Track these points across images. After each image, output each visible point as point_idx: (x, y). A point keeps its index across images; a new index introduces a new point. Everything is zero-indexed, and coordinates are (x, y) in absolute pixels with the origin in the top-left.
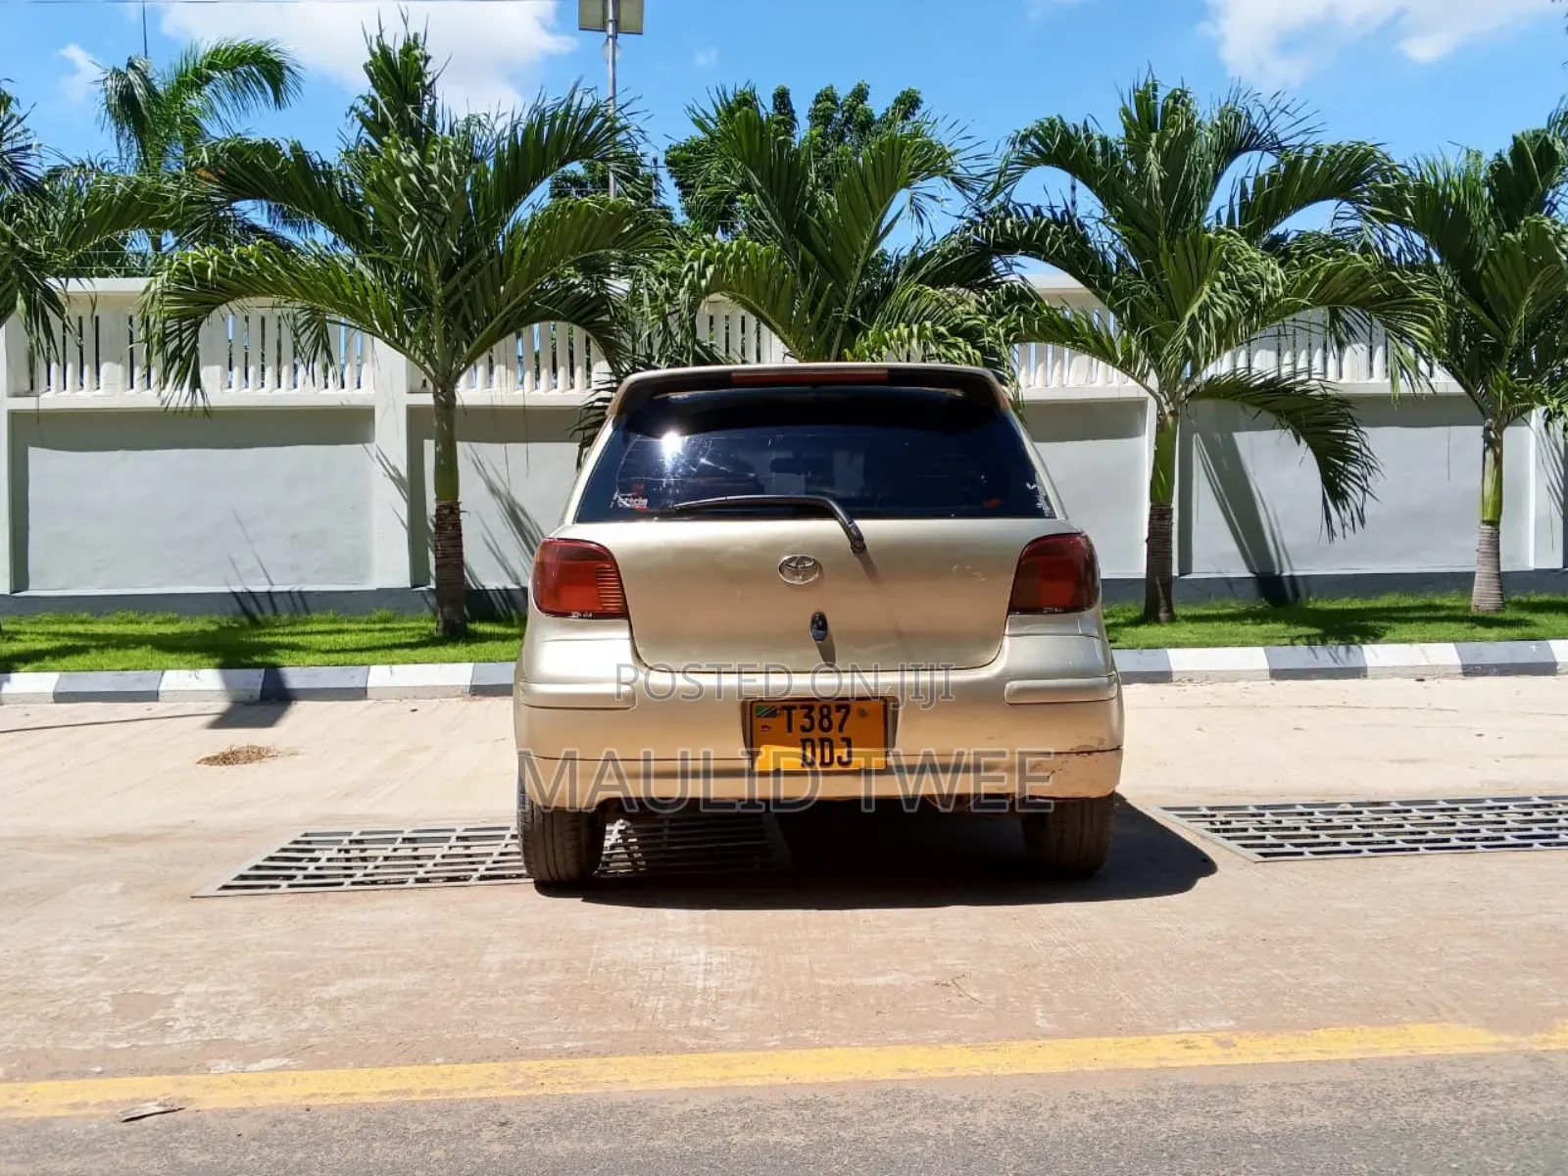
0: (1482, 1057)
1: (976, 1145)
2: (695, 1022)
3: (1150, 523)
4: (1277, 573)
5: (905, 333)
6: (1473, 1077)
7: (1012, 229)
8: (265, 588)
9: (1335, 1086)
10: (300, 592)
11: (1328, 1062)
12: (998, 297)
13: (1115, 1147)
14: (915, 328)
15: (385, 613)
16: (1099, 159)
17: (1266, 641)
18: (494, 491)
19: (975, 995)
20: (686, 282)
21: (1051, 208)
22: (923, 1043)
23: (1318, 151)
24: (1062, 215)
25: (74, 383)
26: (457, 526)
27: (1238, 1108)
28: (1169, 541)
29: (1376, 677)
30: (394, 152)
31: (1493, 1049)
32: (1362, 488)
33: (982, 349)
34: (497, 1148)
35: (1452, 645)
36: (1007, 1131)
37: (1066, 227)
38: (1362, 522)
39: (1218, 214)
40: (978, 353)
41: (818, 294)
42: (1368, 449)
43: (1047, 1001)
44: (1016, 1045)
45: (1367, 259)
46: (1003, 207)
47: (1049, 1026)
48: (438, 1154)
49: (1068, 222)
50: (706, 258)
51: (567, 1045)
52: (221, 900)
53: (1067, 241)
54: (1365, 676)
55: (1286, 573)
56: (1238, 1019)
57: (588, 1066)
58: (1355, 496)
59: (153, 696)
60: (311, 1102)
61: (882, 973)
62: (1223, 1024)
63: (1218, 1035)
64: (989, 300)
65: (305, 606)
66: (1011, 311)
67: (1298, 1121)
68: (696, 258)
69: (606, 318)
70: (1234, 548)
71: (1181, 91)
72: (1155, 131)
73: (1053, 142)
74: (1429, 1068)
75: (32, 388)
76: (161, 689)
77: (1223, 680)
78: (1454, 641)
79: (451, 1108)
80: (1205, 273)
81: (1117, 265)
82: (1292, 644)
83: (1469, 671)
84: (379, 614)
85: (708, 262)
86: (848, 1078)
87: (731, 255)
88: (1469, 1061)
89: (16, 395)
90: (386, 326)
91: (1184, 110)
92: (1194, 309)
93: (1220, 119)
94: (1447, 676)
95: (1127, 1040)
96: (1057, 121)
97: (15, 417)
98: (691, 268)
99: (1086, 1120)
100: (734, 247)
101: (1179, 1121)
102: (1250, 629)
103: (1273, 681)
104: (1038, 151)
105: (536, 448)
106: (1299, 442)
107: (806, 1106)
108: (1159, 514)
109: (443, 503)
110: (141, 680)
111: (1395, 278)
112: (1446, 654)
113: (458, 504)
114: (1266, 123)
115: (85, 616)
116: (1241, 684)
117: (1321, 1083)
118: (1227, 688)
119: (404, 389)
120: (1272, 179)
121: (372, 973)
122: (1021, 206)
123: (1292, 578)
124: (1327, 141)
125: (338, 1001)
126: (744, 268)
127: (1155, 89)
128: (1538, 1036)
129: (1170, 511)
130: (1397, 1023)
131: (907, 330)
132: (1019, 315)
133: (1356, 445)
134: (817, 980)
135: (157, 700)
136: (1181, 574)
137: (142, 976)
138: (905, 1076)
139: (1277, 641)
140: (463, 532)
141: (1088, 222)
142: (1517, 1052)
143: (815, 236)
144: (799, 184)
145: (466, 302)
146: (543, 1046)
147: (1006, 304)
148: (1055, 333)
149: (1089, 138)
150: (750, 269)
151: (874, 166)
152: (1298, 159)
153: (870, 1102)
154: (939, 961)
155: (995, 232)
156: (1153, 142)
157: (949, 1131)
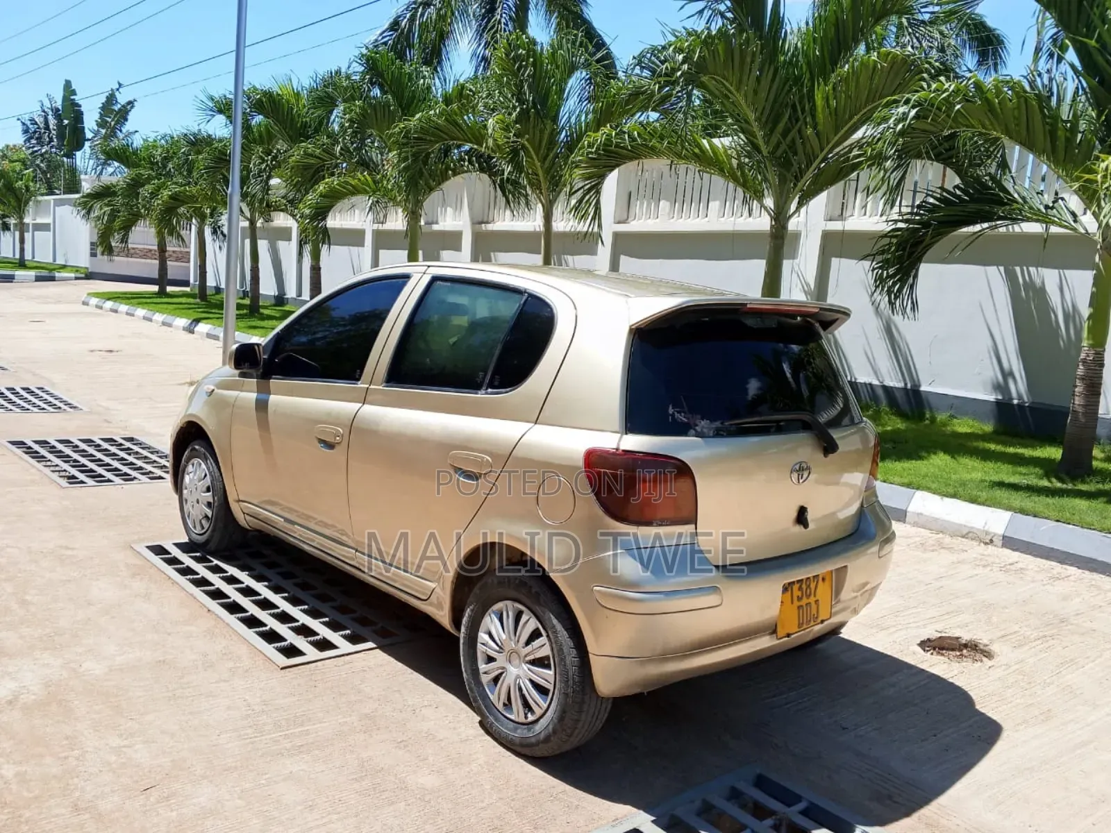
89: (619, 222)
97: (616, 235)
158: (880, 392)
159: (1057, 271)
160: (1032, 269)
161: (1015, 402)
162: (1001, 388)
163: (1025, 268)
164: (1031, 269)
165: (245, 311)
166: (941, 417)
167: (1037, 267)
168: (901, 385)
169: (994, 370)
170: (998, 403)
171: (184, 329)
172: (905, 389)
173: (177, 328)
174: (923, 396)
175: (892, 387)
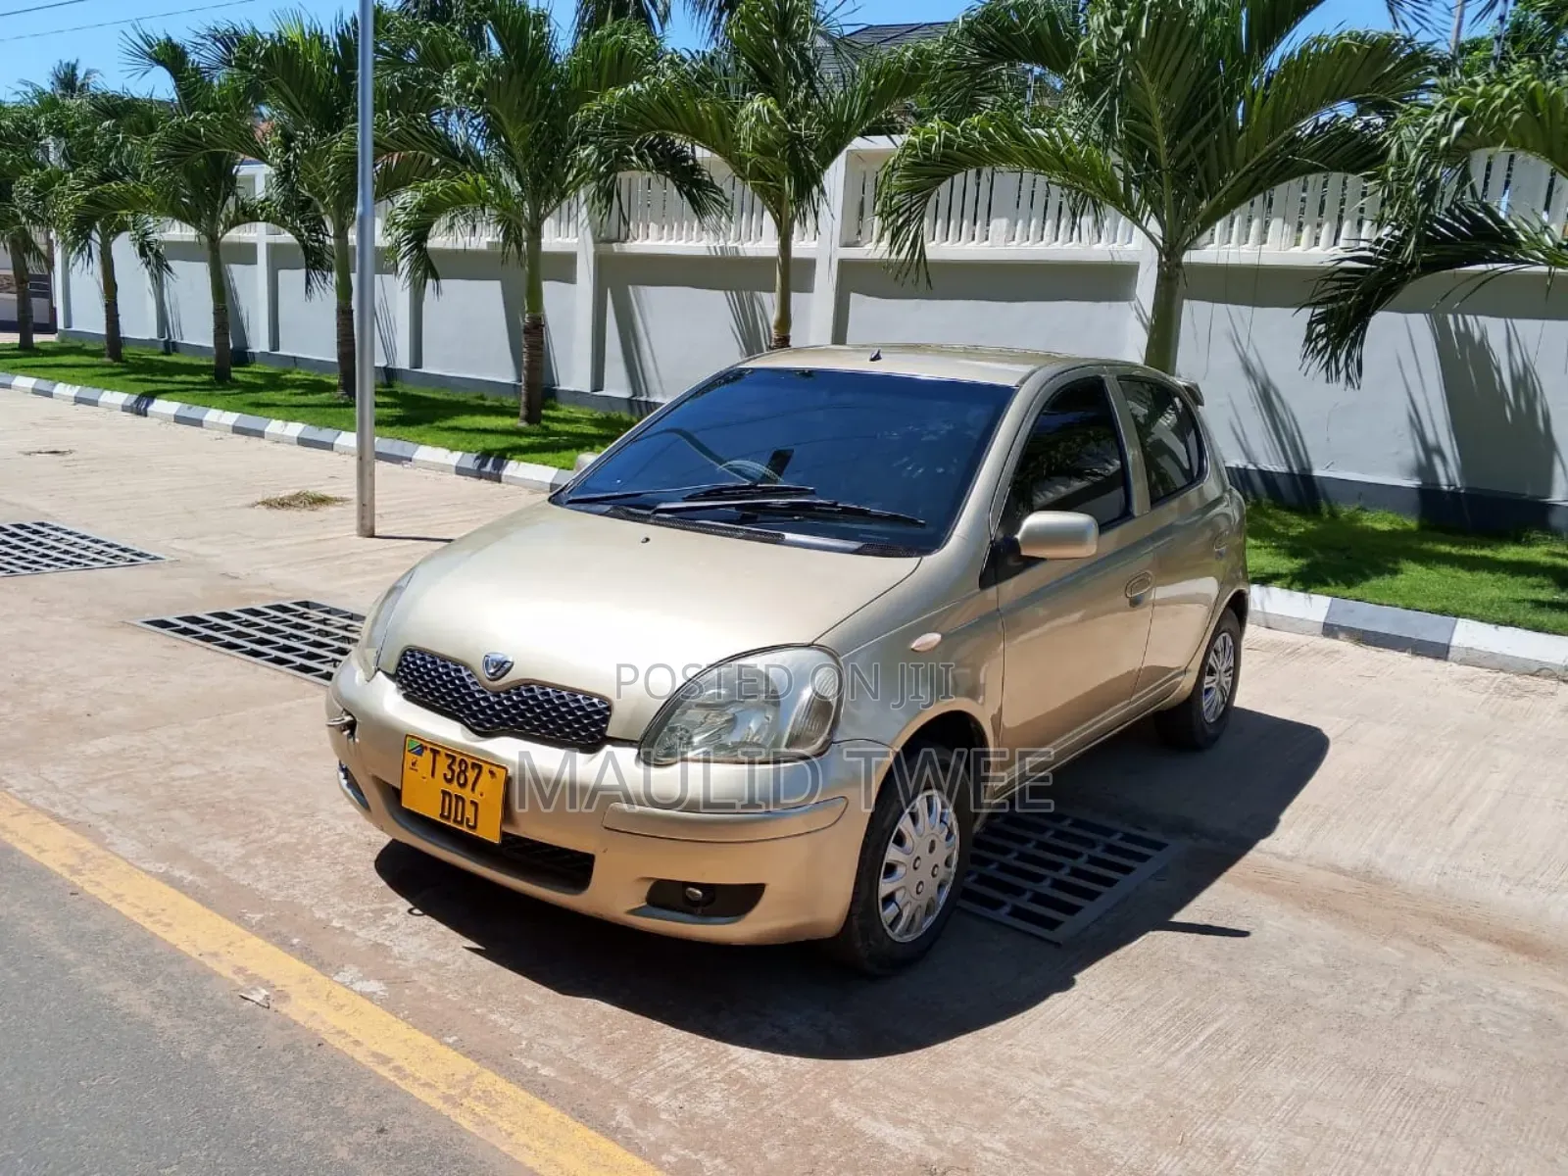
89: (847, 245)
97: (844, 264)
158: (1257, 481)
159: (1502, 320)
160: (1470, 318)
161: (1445, 488)
162: (1425, 470)
163: (1460, 316)
164: (1468, 317)
165: (206, 378)
166: (1345, 510)
167: (1475, 315)
168: (1283, 469)
169: (1416, 449)
170: (1420, 490)
171: (125, 409)
172: (1291, 474)
173: (110, 407)
174: (1317, 482)
175: (1271, 472)
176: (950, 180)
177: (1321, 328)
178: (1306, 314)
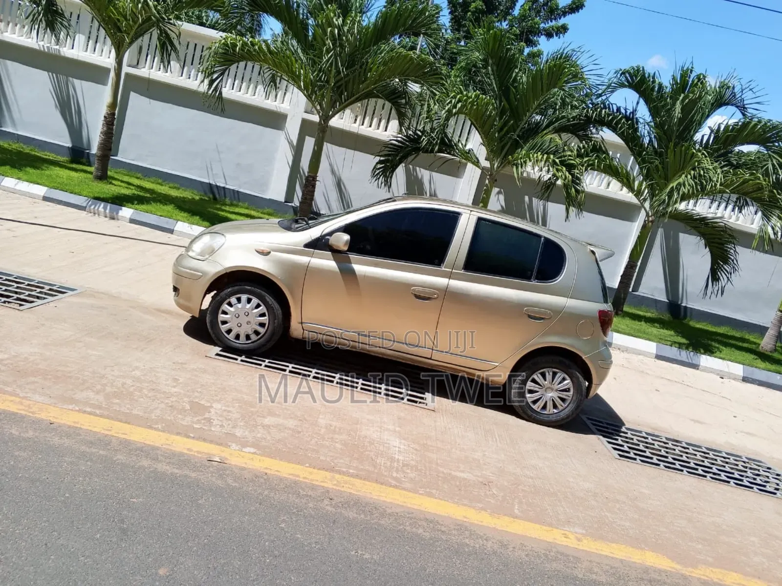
0: (665, 571)
1: (486, 554)
2: (395, 475)
3: (625, 268)
4: (679, 303)
5: (540, 157)
6: (659, 578)
7: (605, 116)
8: (222, 185)
9: (612, 568)
10: (238, 191)
11: (613, 558)
12: (588, 146)
13: (531, 568)
14: (545, 156)
15: (270, 211)
16: (655, 93)
17: (660, 340)
18: (333, 172)
19: (495, 492)
20: (447, 108)
21: (626, 109)
22: (474, 508)
23: (760, 122)
24: (630, 114)
25: (156, 67)
26: (314, 186)
27: (576, 566)
28: (632, 279)
29: (703, 370)
30: (332, 15)
31: (670, 569)
32: (728, 278)
33: (573, 175)
34: (328, 508)
35: (742, 366)
36: (496, 552)
37: (630, 122)
38: (722, 294)
39: (703, 136)
40: (570, 177)
41: (505, 124)
42: (737, 261)
43: (520, 503)
44: (506, 518)
45: (765, 180)
46: (603, 103)
47: (519, 514)
48: (311, 505)
49: (631, 119)
50: (459, 99)
51: (351, 471)
52: (215, 360)
53: (629, 128)
54: (698, 369)
55: (683, 305)
56: (586, 530)
57: (358, 482)
58: (723, 280)
59: (171, 231)
60: (266, 471)
61: (463, 472)
62: (581, 531)
63: (577, 535)
64: (584, 147)
65: (239, 199)
66: (593, 155)
67: (594, 577)
68: (455, 97)
69: (403, 101)
70: (663, 286)
71: (704, 76)
72: (684, 92)
73: (636, 79)
74: (646, 570)
75: (138, 63)
76: (175, 229)
77: (634, 353)
78: (743, 364)
79: (313, 487)
80: (686, 167)
81: (648, 144)
82: (671, 346)
83: (745, 380)
84: (268, 210)
85: (459, 101)
86: (446, 515)
87: (471, 100)
88: (660, 571)
89: (131, 67)
90: (306, 88)
91: (701, 86)
92: (674, 184)
93: (719, 87)
94: (734, 379)
95: (544, 528)
96: (641, 69)
98: (451, 102)
99: (524, 556)
100: (473, 96)
101: (554, 565)
102: (655, 330)
103: (656, 360)
104: (628, 81)
105: (358, 154)
106: (706, 248)
107: (431, 522)
108: (630, 267)
109: (310, 174)
110: (167, 223)
111: (774, 193)
112: (738, 369)
113: (317, 176)
114: (740, 94)
115: (139, 175)
116: (641, 357)
117: (607, 565)
118: (635, 358)
119: (303, 110)
120: (733, 128)
121: (279, 416)
122: (612, 104)
123: (686, 307)
124: (765, 116)
125: (268, 426)
126: (475, 107)
127: (691, 71)
128: (690, 569)
129: (637, 265)
130: (642, 549)
131: (541, 156)
132: (596, 159)
133: (732, 258)
134: (439, 468)
135: (172, 234)
136: (633, 291)
137: (196, 394)
138: (465, 520)
139: (663, 342)
140: (316, 190)
141: (641, 120)
142: (678, 573)
143: (512, 96)
144: (511, 69)
145: (344, 86)
146: (342, 469)
147: (592, 151)
148: (610, 171)
149: (654, 82)
150: (477, 108)
151: (548, 73)
152: (749, 123)
153: (452, 527)
154: (484, 472)
155: (596, 114)
156: (681, 98)
157: (477, 546)
159: (430, 172)
164: (417, 168)
167: (421, 168)
176: (236, 64)
177: (379, 166)
178: (378, 159)
